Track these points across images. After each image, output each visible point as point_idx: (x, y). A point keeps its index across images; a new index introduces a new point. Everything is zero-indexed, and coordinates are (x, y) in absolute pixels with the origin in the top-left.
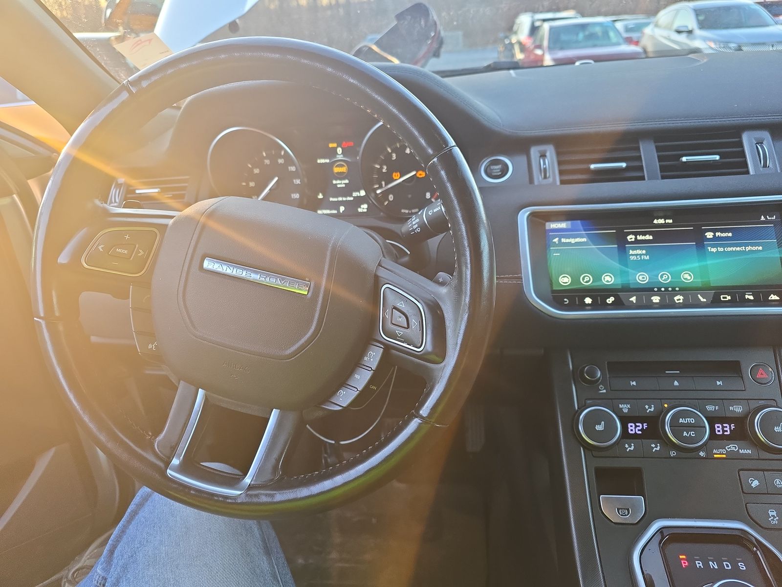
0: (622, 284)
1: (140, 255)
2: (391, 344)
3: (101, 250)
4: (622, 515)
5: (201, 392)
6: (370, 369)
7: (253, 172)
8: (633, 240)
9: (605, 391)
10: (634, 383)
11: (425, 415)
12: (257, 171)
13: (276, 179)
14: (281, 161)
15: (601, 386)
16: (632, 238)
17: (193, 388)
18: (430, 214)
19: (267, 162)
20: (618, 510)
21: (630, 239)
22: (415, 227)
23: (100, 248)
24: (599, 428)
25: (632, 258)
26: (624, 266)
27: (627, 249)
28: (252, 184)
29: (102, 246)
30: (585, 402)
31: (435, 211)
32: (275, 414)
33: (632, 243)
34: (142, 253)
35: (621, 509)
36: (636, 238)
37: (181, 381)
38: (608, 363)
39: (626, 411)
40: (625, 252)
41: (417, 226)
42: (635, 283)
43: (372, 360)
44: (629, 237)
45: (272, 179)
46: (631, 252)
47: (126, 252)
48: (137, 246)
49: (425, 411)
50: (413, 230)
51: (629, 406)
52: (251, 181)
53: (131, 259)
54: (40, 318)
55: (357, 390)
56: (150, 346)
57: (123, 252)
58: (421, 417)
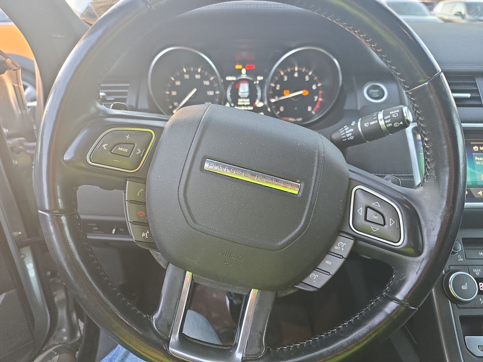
0: (472, 182)
1: (138, 153)
2: (363, 237)
3: (105, 148)
4: (481, 351)
5: (189, 274)
6: (342, 257)
7: (175, 83)
8: (477, 150)
9: (462, 260)
10: (482, 254)
11: (400, 299)
12: (178, 83)
13: (195, 90)
14: (198, 77)
15: (459, 256)
16: (476, 149)
17: (182, 271)
18: (366, 126)
19: (187, 76)
20: (479, 346)
21: (475, 149)
22: (348, 135)
23: (104, 146)
24: (464, 287)
25: (478, 163)
26: (472, 168)
27: (474, 157)
28: (174, 93)
29: (106, 145)
30: (449, 268)
31: (371, 123)
32: (254, 293)
33: (476, 152)
34: (140, 152)
35: (480, 346)
36: (479, 149)
37: (171, 264)
38: (462, 239)
39: (478, 274)
40: (473, 158)
41: (350, 134)
42: (481, 181)
43: (343, 249)
44: (474, 148)
45: (191, 90)
46: (476, 158)
47: (126, 150)
48: (136, 146)
49: (400, 296)
50: (347, 138)
51: (480, 270)
52: (174, 90)
53: (131, 156)
54: (46, 211)
55: (330, 274)
56: (143, 235)
57: (124, 150)
58: (397, 300)
